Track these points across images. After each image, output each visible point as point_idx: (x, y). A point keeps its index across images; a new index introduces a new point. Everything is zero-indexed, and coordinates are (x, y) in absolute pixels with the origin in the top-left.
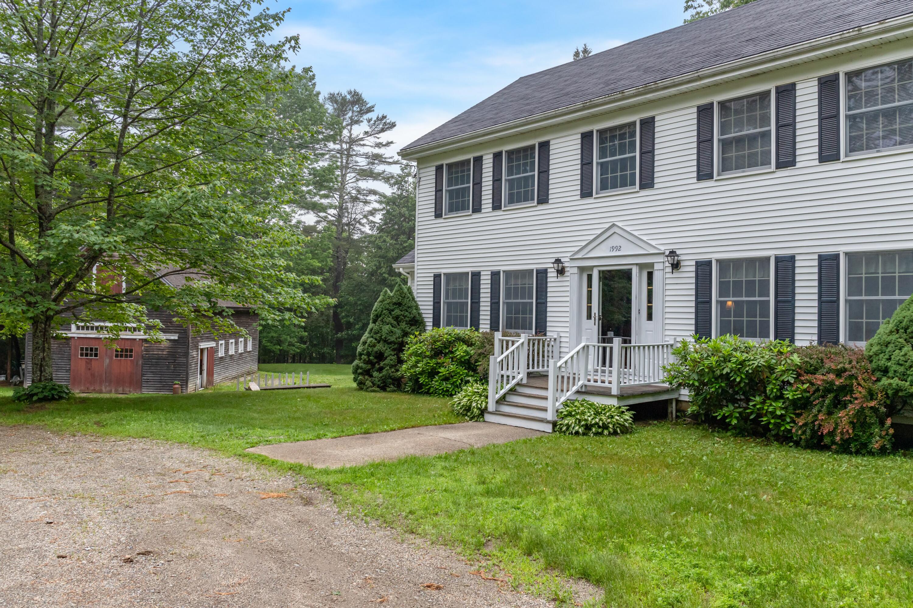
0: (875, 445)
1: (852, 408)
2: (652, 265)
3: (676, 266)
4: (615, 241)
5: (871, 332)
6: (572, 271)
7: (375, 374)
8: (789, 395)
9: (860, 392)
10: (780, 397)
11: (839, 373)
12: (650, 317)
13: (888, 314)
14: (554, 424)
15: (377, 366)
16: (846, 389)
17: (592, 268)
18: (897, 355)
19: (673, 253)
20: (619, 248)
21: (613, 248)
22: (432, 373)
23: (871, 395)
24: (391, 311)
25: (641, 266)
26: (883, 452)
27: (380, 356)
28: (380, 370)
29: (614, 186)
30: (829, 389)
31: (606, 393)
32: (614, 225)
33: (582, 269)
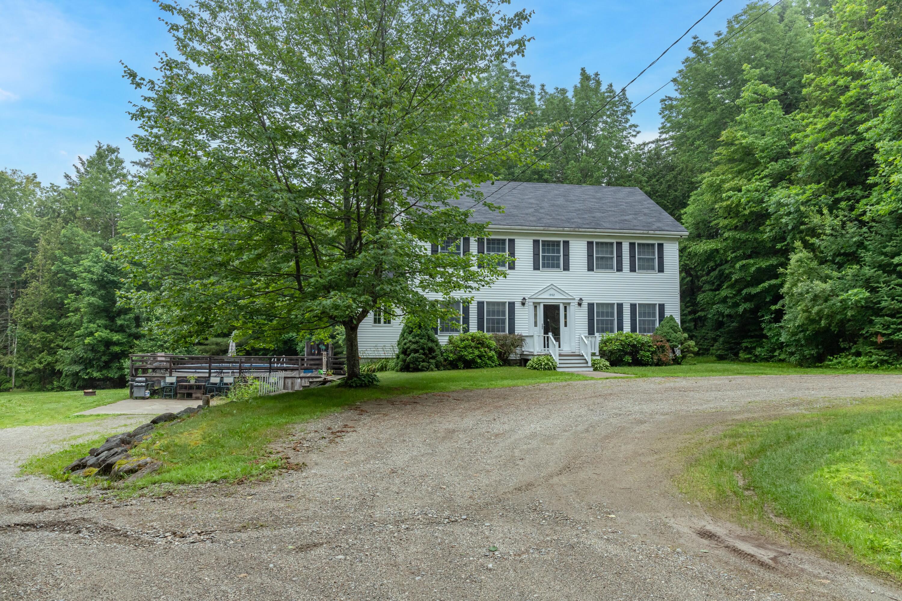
2: (568, 304)
3: (580, 304)
4: (552, 291)
6: (528, 303)
12: (566, 326)
14: (593, 367)
17: (539, 303)
19: (579, 300)
20: (554, 295)
21: (551, 295)
25: (564, 304)
29: (548, 267)
32: (552, 285)
33: (534, 303)
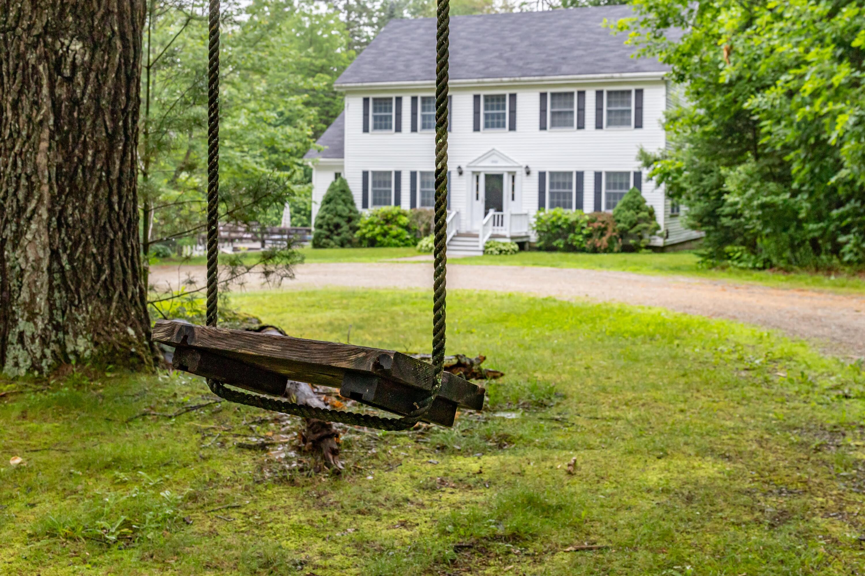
0: (616, 249)
1: (608, 236)
2: (515, 172)
3: (528, 173)
4: (494, 158)
5: (614, 205)
6: (467, 172)
7: (335, 237)
8: (585, 232)
9: (610, 229)
10: (581, 233)
11: (603, 222)
12: (513, 199)
13: (621, 198)
14: (484, 251)
15: (335, 232)
16: (605, 229)
17: (479, 172)
18: (623, 215)
19: (527, 167)
20: (496, 162)
21: (493, 162)
22: (385, 234)
23: (614, 231)
24: (340, 196)
25: (509, 173)
26: (618, 252)
27: (337, 226)
28: (338, 234)
29: (493, 126)
30: (599, 229)
31: (504, 237)
32: (493, 150)
33: (473, 172)
